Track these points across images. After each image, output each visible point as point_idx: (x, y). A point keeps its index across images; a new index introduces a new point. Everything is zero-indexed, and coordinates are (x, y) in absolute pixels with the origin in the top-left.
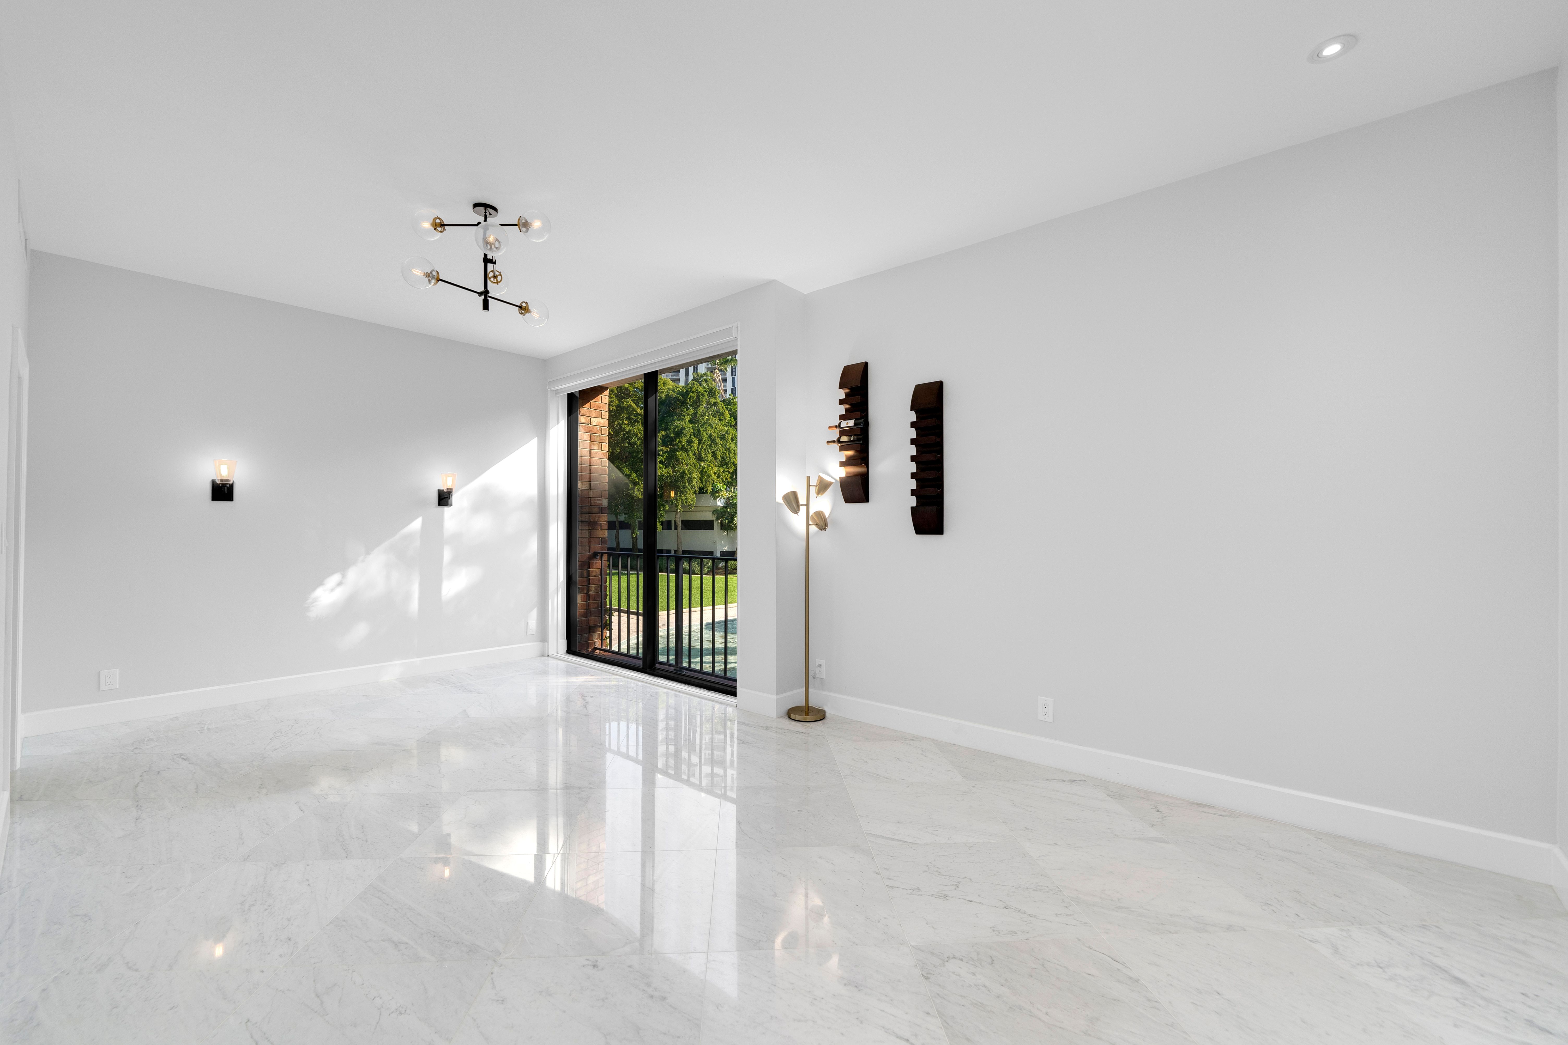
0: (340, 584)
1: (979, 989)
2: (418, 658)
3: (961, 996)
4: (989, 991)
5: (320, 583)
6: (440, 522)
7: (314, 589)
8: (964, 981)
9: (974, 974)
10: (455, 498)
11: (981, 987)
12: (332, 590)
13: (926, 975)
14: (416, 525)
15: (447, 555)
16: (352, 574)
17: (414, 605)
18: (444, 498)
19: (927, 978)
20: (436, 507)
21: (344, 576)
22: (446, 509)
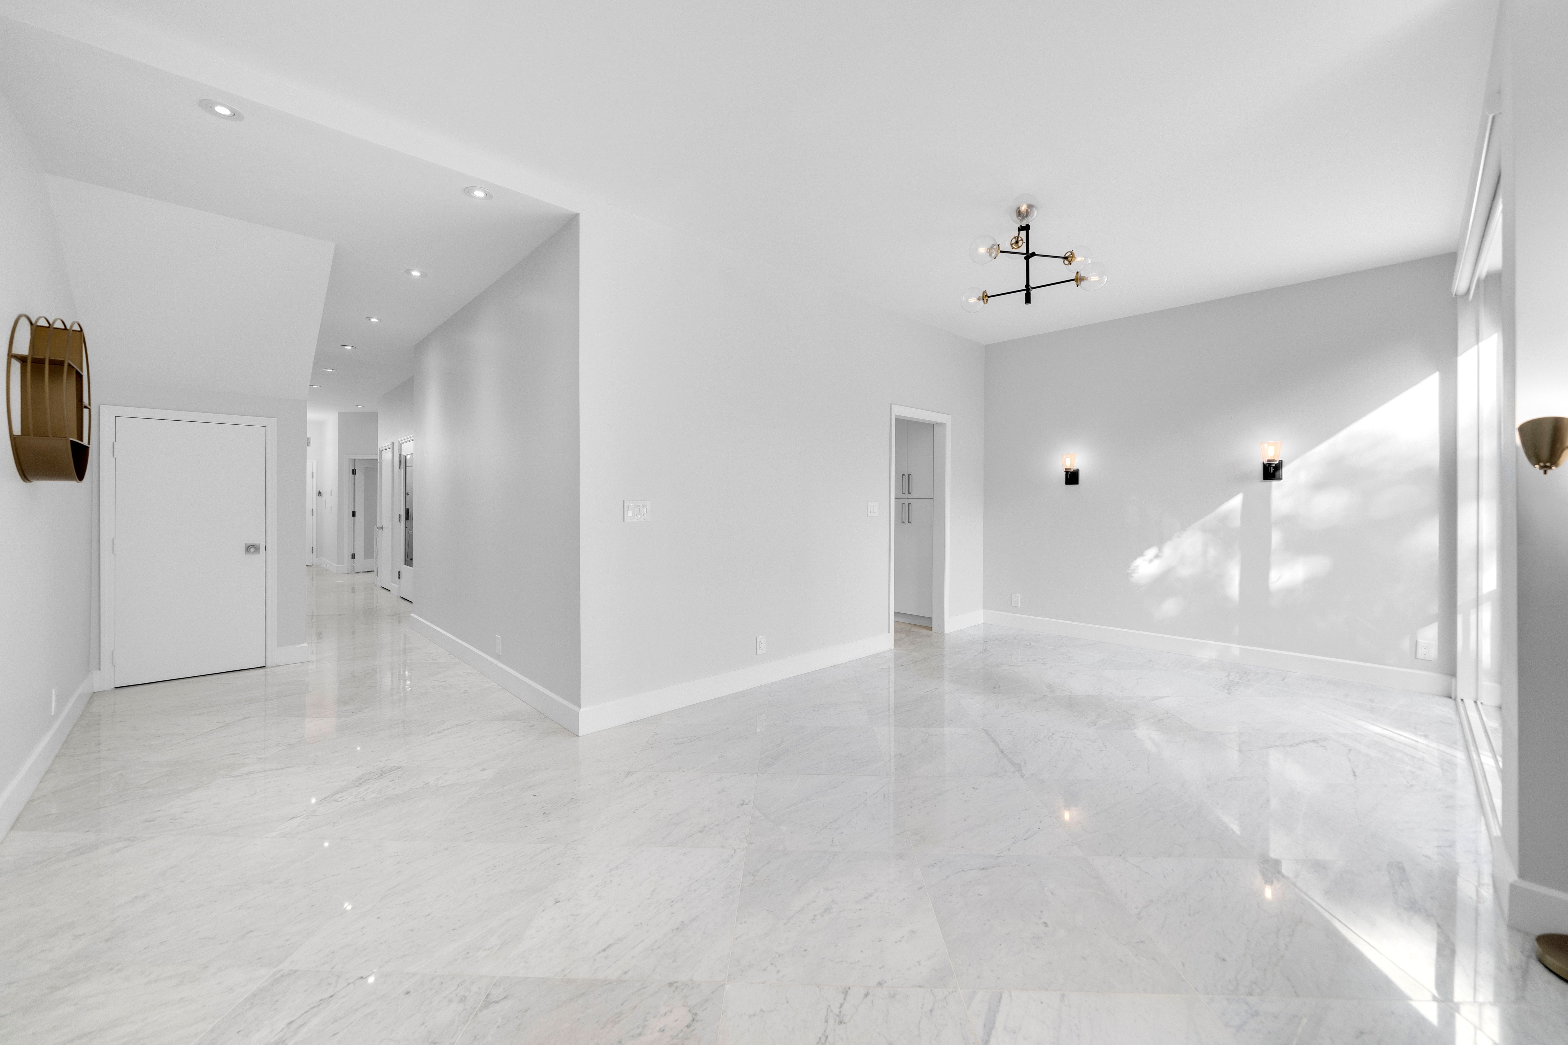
0: (1157, 556)
1: (638, 1027)
2: (1238, 644)
3: (635, 1007)
4: (632, 1036)
5: (1141, 554)
6: (1267, 500)
7: (1135, 558)
8: (654, 1017)
9: (662, 1030)
10: (1285, 471)
11: (640, 1030)
12: (1151, 561)
13: (675, 985)
14: (1236, 502)
15: (1276, 537)
16: (1168, 550)
17: (1234, 588)
18: (1271, 472)
19: (670, 984)
20: (1262, 482)
21: (1160, 550)
22: (1274, 483)
